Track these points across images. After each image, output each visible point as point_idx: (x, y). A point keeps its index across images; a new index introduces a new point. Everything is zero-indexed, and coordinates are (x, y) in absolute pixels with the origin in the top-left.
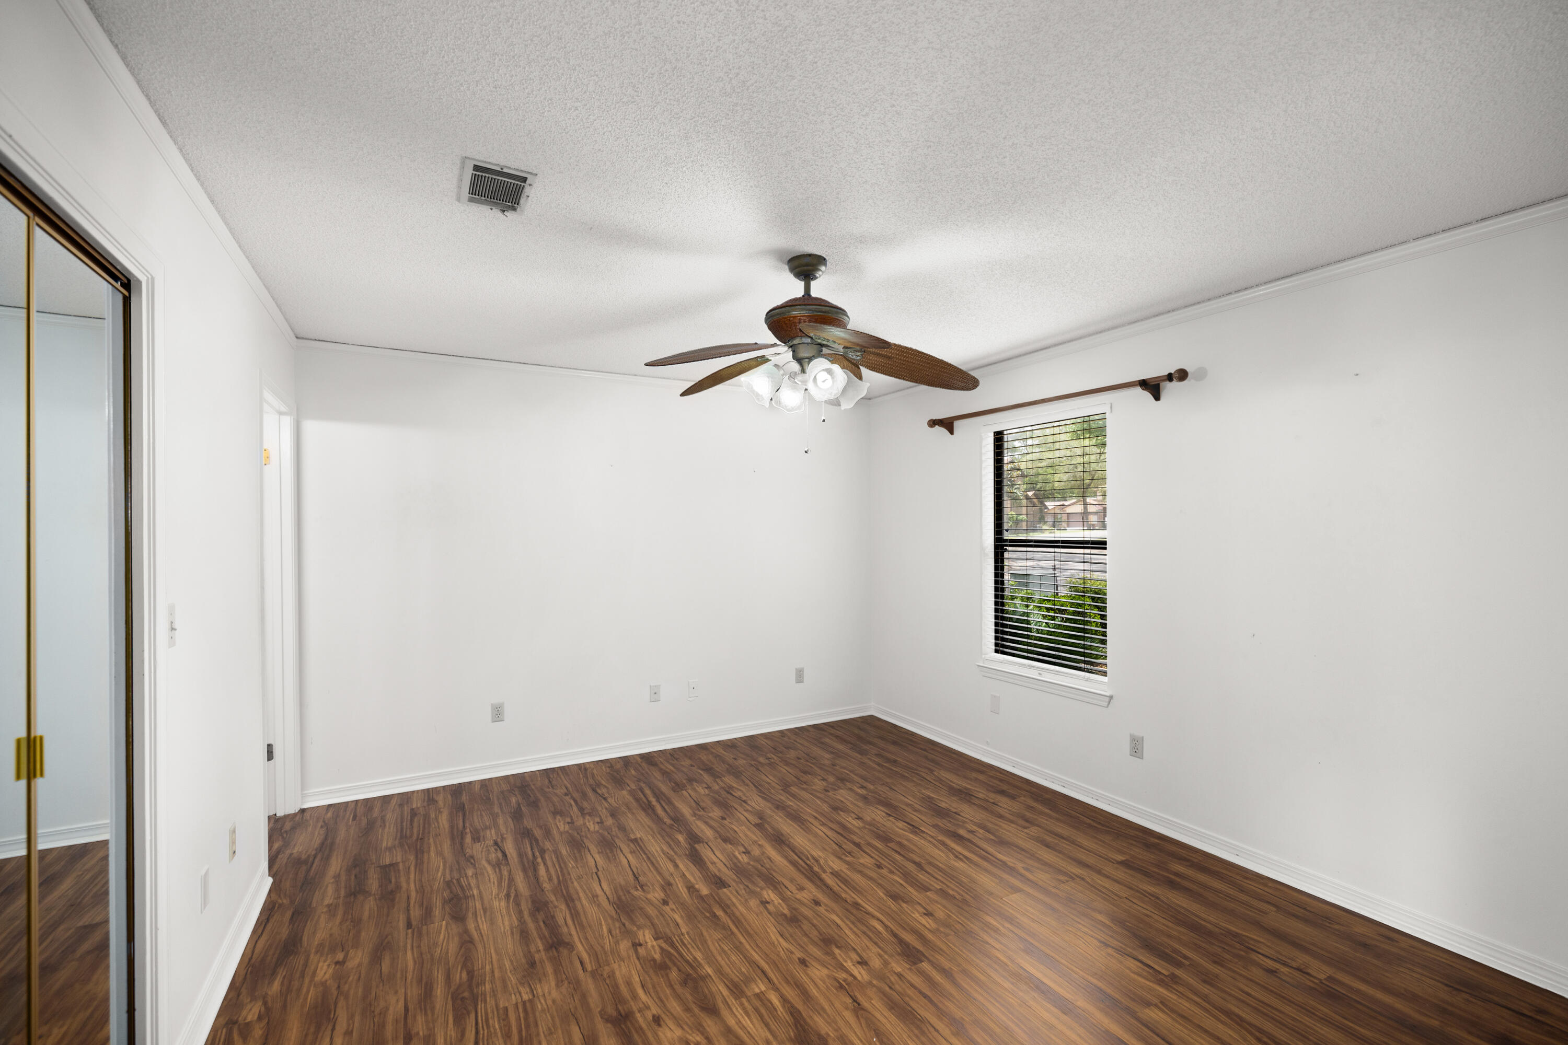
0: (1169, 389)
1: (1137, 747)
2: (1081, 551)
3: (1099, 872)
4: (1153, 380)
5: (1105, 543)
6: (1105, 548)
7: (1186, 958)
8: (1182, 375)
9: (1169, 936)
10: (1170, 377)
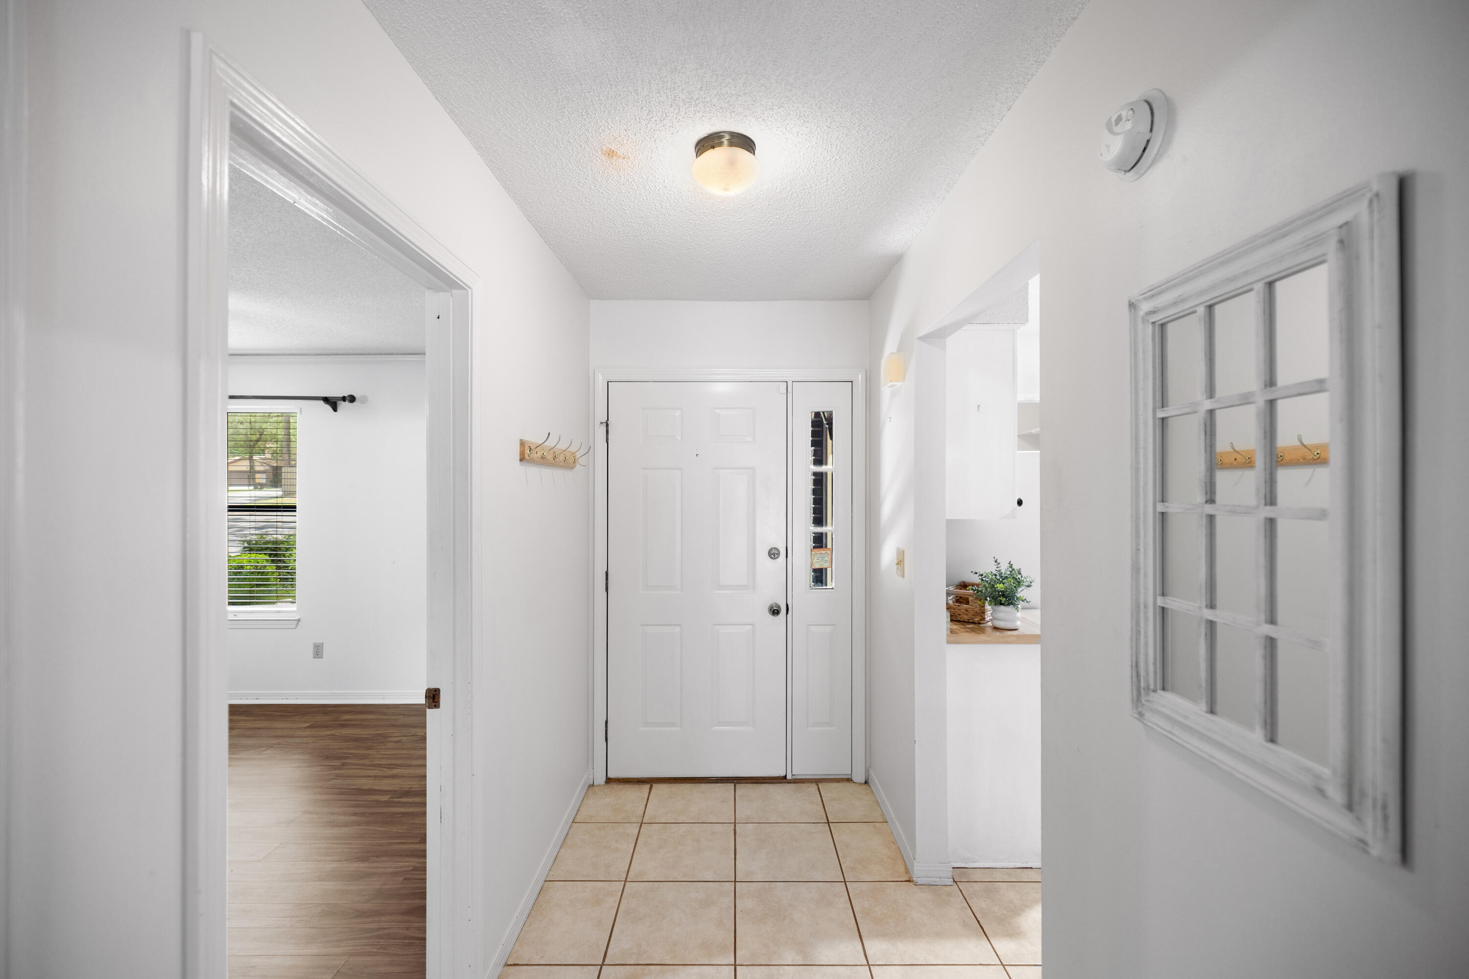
0: (343, 406)
1: (318, 651)
2: (275, 513)
3: (292, 737)
4: (334, 399)
5: (295, 507)
6: (295, 511)
7: (350, 754)
8: (352, 399)
9: (341, 749)
10: (344, 399)
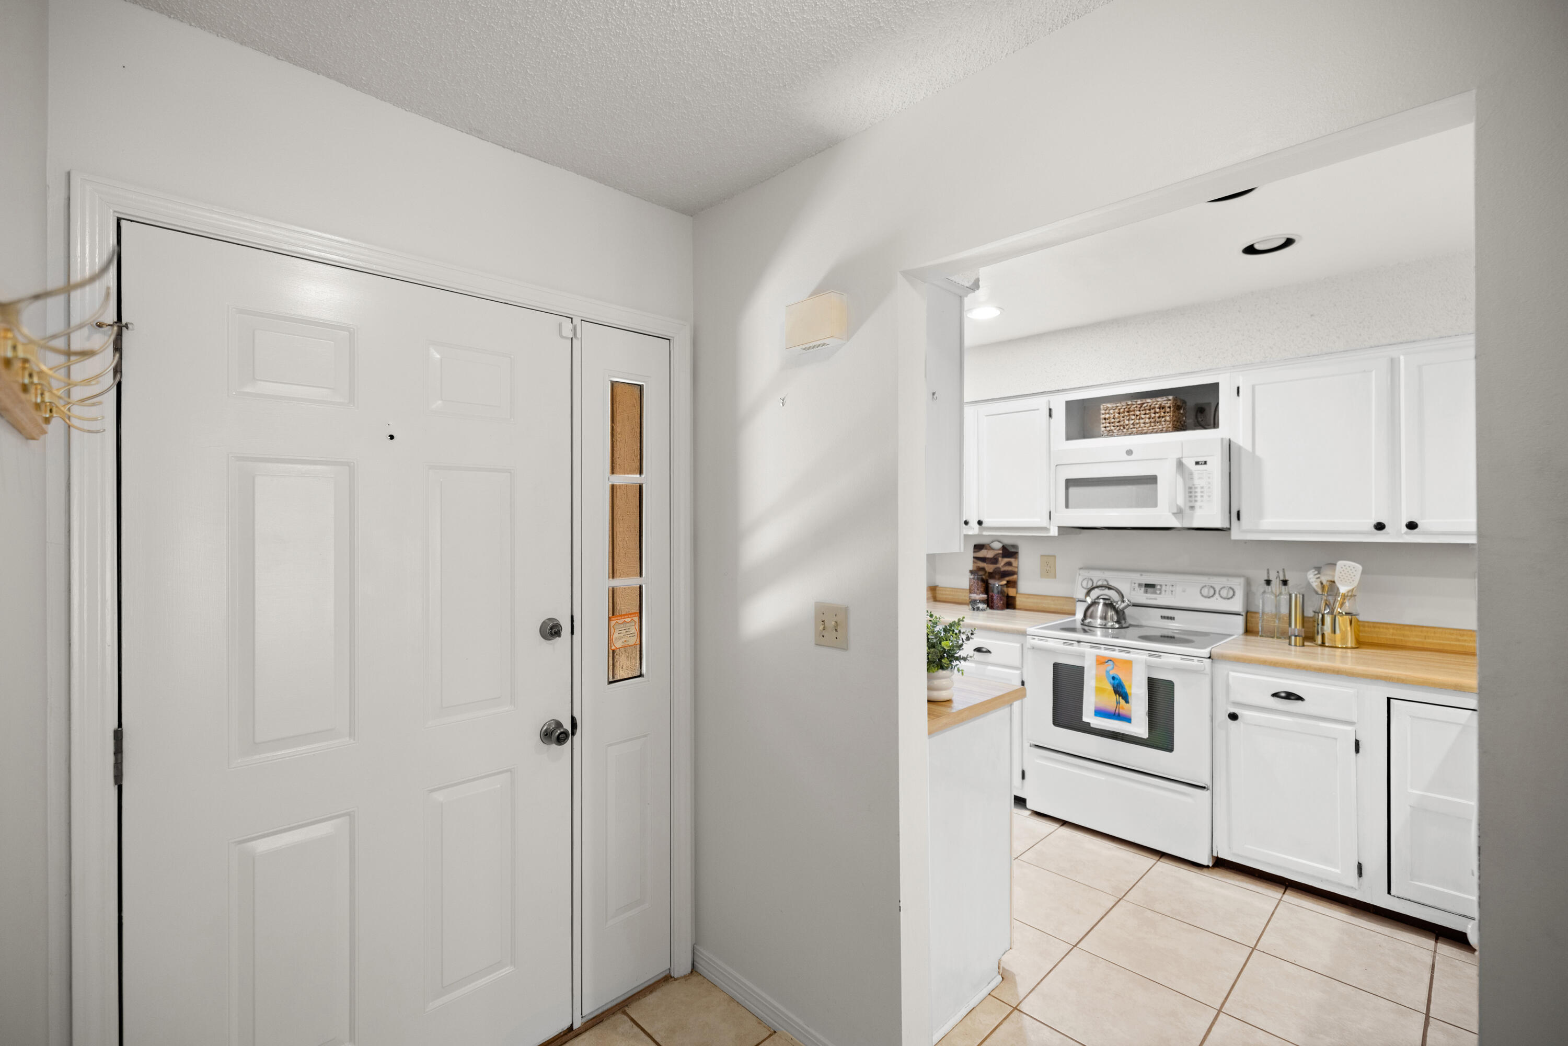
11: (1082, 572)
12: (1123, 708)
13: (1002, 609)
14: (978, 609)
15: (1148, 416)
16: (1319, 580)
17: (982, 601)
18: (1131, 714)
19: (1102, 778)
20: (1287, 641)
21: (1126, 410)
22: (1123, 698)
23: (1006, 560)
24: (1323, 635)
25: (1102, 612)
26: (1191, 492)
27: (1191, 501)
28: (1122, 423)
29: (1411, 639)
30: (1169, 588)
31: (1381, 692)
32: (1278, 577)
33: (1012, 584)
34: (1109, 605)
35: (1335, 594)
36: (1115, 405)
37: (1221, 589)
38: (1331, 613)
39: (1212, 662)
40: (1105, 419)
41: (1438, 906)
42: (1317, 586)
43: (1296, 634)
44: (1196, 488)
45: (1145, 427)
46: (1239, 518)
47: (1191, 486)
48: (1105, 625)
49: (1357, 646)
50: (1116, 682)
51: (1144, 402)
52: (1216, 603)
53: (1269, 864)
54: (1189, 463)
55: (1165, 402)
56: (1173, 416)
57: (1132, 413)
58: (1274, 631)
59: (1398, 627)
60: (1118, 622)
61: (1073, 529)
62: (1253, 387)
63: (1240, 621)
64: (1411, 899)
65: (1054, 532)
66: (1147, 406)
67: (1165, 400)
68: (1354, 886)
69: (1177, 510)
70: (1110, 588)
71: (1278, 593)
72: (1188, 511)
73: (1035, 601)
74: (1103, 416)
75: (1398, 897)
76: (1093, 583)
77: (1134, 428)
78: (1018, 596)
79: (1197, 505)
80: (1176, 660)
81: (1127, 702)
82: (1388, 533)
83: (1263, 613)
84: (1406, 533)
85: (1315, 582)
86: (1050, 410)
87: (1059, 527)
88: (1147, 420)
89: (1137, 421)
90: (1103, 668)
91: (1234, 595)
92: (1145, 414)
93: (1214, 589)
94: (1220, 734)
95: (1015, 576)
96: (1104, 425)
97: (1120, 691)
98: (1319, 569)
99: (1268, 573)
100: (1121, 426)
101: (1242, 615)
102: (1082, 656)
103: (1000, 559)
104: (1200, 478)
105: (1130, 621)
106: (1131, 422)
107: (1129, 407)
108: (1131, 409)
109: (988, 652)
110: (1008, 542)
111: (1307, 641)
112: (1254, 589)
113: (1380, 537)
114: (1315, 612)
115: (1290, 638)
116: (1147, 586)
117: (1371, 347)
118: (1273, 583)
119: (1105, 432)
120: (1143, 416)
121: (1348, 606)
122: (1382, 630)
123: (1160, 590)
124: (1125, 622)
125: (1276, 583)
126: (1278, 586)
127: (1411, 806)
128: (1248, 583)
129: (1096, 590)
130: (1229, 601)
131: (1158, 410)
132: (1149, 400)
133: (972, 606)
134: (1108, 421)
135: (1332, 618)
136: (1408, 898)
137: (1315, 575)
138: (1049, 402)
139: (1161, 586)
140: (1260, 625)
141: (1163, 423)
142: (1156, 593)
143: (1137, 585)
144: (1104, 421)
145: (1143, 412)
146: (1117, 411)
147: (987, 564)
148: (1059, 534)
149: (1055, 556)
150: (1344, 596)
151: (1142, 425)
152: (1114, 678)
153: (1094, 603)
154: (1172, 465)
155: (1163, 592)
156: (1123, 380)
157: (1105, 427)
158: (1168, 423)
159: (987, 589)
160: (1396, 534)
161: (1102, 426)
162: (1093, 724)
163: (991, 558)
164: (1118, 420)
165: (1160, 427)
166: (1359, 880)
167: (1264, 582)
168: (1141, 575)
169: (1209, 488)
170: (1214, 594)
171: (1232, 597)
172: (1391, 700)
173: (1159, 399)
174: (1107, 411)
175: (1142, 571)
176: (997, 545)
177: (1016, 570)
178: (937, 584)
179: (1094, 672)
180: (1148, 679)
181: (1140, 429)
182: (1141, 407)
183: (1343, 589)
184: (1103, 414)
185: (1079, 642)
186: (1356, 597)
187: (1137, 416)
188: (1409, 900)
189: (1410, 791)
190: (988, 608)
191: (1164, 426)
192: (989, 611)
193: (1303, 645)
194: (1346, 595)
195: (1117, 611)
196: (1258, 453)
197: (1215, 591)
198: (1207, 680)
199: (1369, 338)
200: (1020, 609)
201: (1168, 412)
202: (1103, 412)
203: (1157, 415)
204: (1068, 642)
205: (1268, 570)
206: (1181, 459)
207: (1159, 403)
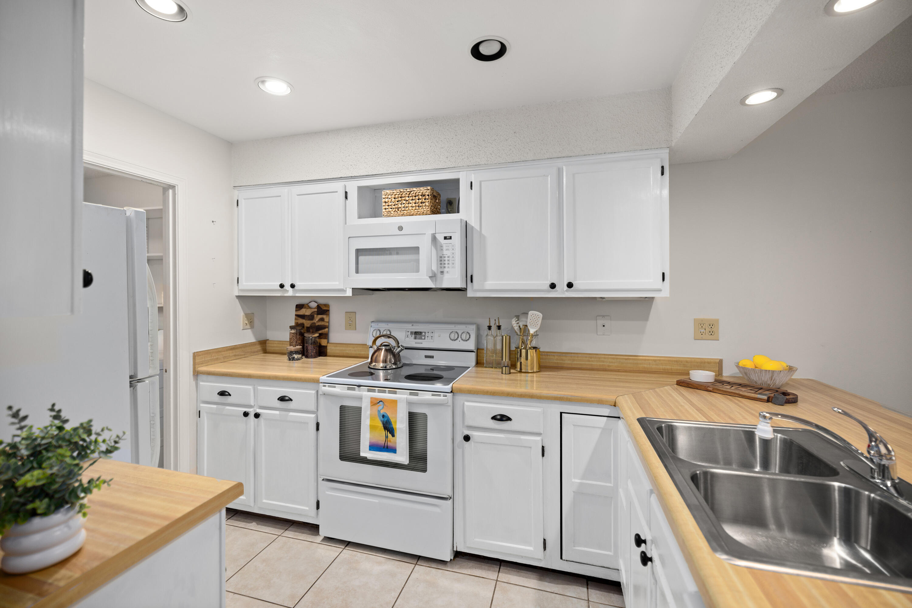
11: (373, 324)
12: (390, 441)
13: (315, 357)
14: (293, 359)
15: (414, 201)
16: (518, 325)
17: (297, 352)
18: (396, 447)
19: (375, 500)
20: (501, 370)
21: (400, 196)
22: (390, 433)
23: (320, 316)
24: (521, 363)
25: (384, 356)
26: (441, 261)
27: (441, 267)
28: (396, 206)
29: (566, 362)
30: (430, 335)
31: (556, 408)
32: (495, 323)
33: (325, 336)
34: (389, 350)
35: (527, 335)
36: (392, 192)
37: (462, 333)
38: (525, 348)
39: (453, 395)
40: (385, 202)
41: (588, 563)
42: (517, 329)
43: (506, 365)
44: (445, 257)
45: (412, 210)
46: (472, 282)
47: (441, 255)
48: (386, 367)
49: (539, 371)
50: (385, 419)
51: (412, 190)
52: (459, 345)
53: (490, 551)
54: (440, 238)
55: (426, 191)
56: (430, 202)
57: (404, 198)
58: (493, 362)
59: (559, 354)
60: (395, 364)
61: (364, 290)
62: (481, 182)
63: (473, 355)
64: (574, 561)
65: (349, 293)
66: (413, 193)
67: (425, 190)
68: (541, 558)
69: (432, 274)
70: (389, 337)
71: (495, 335)
72: (439, 275)
73: (341, 348)
74: (384, 200)
75: (566, 561)
76: (380, 333)
77: (405, 210)
78: (329, 345)
79: (446, 270)
80: (428, 396)
81: (393, 436)
82: (557, 291)
83: (487, 349)
84: (566, 291)
85: (516, 326)
86: (346, 192)
87: (352, 288)
88: (414, 205)
89: (407, 205)
90: (376, 408)
91: (470, 337)
92: (412, 200)
93: (458, 333)
94: (458, 452)
95: (327, 329)
96: (385, 207)
97: (388, 427)
98: (518, 317)
99: (490, 321)
100: (396, 208)
101: (475, 352)
102: (360, 398)
103: (315, 316)
104: (447, 250)
105: (404, 361)
106: (403, 205)
107: (401, 193)
108: (403, 195)
109: (291, 400)
110: (321, 302)
111: (512, 369)
112: (481, 332)
113: (553, 294)
114: (516, 348)
115: (502, 368)
116: (416, 333)
117: (548, 159)
118: (492, 328)
119: (385, 212)
120: (411, 201)
121: (534, 344)
122: (551, 357)
123: (425, 336)
124: (400, 363)
125: (494, 328)
126: (495, 330)
127: (574, 492)
128: (478, 329)
129: (382, 338)
130: (468, 341)
131: (420, 197)
132: (415, 189)
133: (288, 356)
134: (387, 204)
135: (526, 351)
136: (572, 560)
137: (516, 321)
138: (345, 186)
139: (425, 333)
140: (485, 358)
141: (424, 207)
142: (422, 339)
143: (409, 333)
144: (384, 204)
145: (411, 198)
146: (393, 196)
147: (305, 320)
148: (353, 295)
149: (356, 312)
150: (532, 336)
151: (411, 208)
152: (383, 416)
153: (378, 350)
154: (428, 239)
155: (426, 337)
156: (397, 171)
157: (385, 209)
158: (427, 207)
159: (303, 341)
160: (561, 292)
161: (384, 207)
162: (368, 457)
163: (309, 315)
164: (394, 204)
165: (422, 210)
166: (544, 552)
167: (487, 328)
168: (412, 325)
169: (453, 257)
170: (458, 337)
171: (468, 339)
172: (563, 414)
173: (422, 189)
174: (387, 196)
175: (412, 322)
176: (313, 305)
177: (327, 324)
178: (268, 339)
179: (369, 412)
180: (409, 414)
181: (409, 211)
182: (410, 194)
183: (532, 331)
184: (384, 198)
185: (359, 386)
186: (538, 336)
187: (407, 201)
188: (573, 562)
189: (573, 480)
190: (304, 357)
191: (425, 209)
192: (304, 359)
193: (510, 373)
194: (533, 335)
195: (394, 355)
196: (483, 232)
197: (458, 335)
198: (450, 410)
199: (547, 152)
200: (330, 356)
201: (427, 199)
202: (384, 196)
203: (420, 201)
204: (351, 387)
205: (490, 318)
206: (435, 235)
207: (421, 191)
